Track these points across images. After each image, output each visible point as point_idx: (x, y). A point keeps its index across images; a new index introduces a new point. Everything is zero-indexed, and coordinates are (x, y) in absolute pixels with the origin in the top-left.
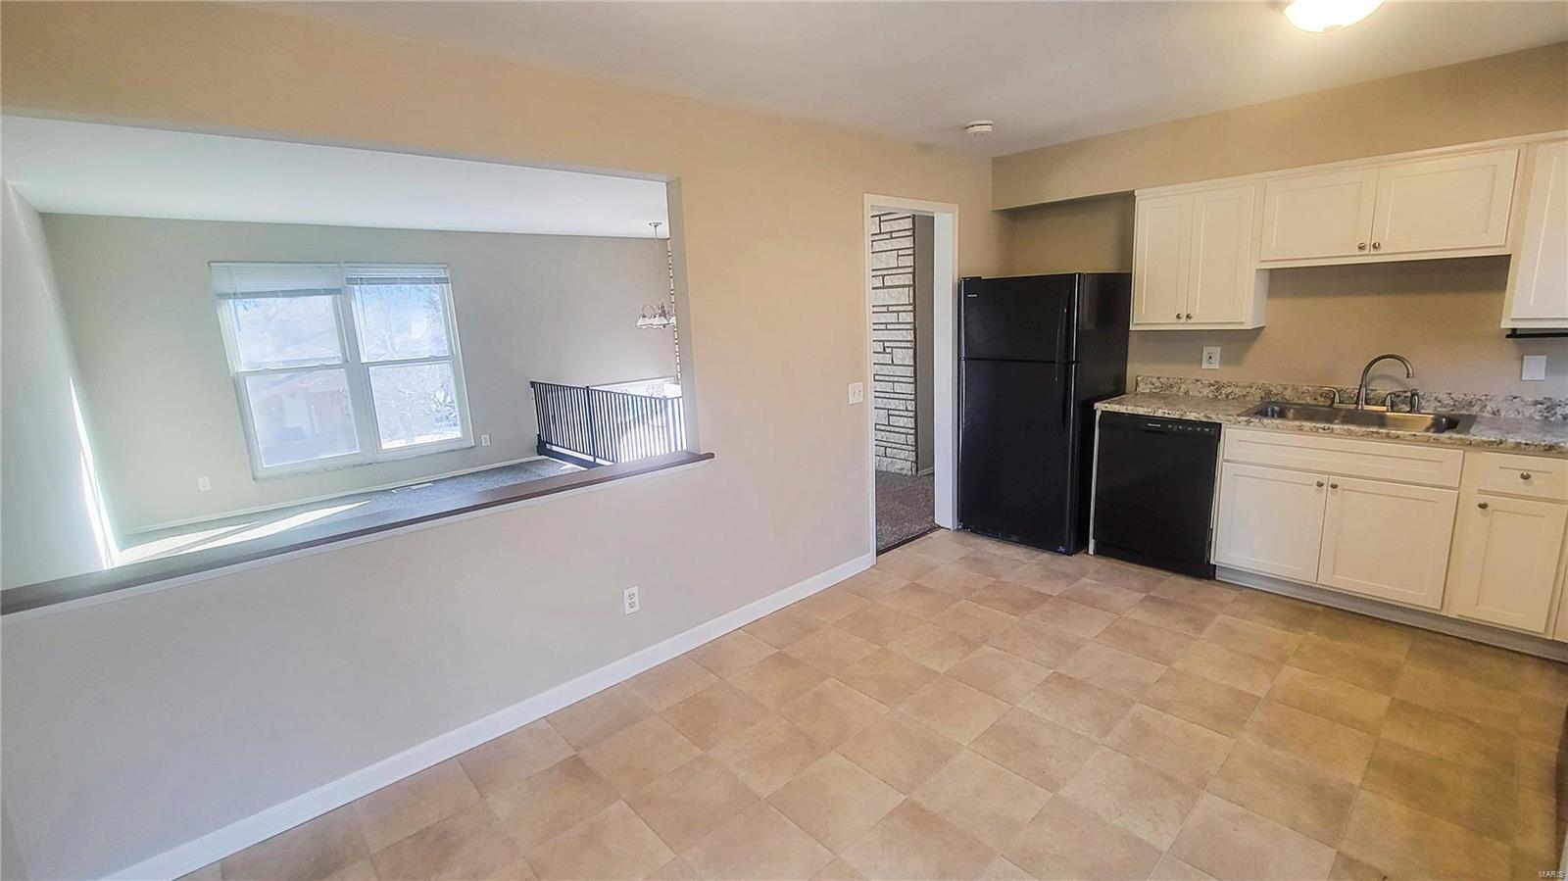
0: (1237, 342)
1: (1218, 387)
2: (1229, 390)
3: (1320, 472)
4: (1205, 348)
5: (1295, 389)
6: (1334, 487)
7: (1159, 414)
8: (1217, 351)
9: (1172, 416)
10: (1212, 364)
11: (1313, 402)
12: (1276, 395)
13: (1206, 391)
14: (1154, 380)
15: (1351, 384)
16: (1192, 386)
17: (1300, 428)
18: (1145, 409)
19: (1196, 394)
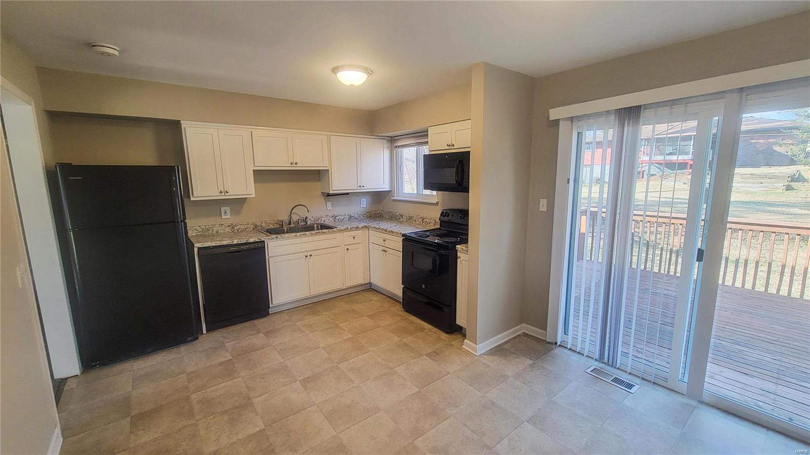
0: (238, 203)
1: (232, 226)
2: (238, 227)
3: (304, 252)
4: (222, 208)
5: (266, 222)
6: (311, 256)
7: (235, 242)
8: (228, 209)
9: (242, 242)
10: (227, 216)
11: (273, 227)
12: (259, 226)
13: (227, 229)
14: (198, 228)
15: (284, 217)
16: (220, 228)
17: (296, 236)
18: (227, 242)
19: (223, 231)
